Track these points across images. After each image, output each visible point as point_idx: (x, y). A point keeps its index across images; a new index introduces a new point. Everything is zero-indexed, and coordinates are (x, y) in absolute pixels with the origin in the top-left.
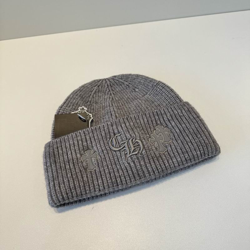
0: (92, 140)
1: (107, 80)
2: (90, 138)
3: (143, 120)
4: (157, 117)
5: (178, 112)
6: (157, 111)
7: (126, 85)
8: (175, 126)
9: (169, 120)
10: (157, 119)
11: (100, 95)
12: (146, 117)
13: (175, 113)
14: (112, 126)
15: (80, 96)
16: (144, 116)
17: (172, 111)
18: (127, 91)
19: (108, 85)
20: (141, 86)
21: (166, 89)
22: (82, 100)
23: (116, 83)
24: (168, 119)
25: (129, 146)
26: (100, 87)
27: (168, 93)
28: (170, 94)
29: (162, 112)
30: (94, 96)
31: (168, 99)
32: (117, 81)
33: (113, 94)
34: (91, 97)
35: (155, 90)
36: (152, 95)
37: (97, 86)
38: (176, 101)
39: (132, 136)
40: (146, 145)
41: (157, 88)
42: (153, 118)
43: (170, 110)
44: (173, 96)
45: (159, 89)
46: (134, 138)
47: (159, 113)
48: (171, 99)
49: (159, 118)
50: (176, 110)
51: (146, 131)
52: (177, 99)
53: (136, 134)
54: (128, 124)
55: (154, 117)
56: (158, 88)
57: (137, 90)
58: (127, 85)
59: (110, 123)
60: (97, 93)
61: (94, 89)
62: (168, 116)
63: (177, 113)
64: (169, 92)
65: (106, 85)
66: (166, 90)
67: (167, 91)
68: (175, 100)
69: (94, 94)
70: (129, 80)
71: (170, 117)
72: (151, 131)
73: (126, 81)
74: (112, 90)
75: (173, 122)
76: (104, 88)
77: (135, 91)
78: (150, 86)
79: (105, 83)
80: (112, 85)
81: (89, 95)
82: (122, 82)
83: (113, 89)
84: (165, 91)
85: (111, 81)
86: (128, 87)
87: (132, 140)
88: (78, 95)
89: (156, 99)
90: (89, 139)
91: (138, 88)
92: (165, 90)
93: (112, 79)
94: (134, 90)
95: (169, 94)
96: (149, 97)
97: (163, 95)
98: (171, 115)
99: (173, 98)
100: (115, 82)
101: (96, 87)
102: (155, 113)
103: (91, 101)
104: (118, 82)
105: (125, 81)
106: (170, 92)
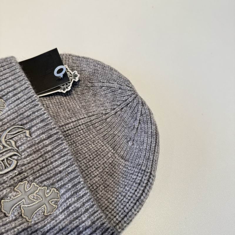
0: (16, 102)
1: (133, 96)
2: (19, 99)
3: (61, 164)
4: (70, 185)
5: (86, 220)
6: (82, 183)
7: (134, 124)
8: (56, 221)
9: (68, 207)
10: (67, 186)
11: (109, 95)
12: (67, 168)
13: (82, 216)
14: (42, 121)
15: (95, 69)
16: (68, 164)
17: (87, 210)
18: (126, 131)
19: (126, 100)
20: (137, 147)
21: (138, 190)
22: (90, 75)
23: (134, 110)
24: (70, 205)
25: (4, 153)
26: (120, 90)
27: (131, 195)
28: (130, 200)
29: (80, 193)
30: (103, 88)
31: (119, 198)
32: (138, 110)
33: (116, 113)
34: (100, 84)
35: (132, 172)
36: (125, 169)
37: (120, 86)
38: (118, 214)
39: (23, 154)
40: (8, 178)
41: (137, 174)
42: (66, 180)
43: (87, 205)
44: (125, 206)
45: (135, 177)
46: (19, 157)
47: (79, 187)
48: (120, 205)
49: (70, 189)
50: (89, 217)
51: (41, 174)
52: (122, 216)
53: (28, 159)
54: (47, 142)
55: (70, 181)
56: (137, 176)
57: (130, 144)
58: (134, 127)
59: (46, 117)
60: (110, 90)
61: (113, 83)
62: (76, 204)
63: (84, 219)
64: (132, 197)
65: (126, 98)
66: (136, 190)
67: (134, 194)
68: (117, 212)
69: (107, 86)
70: (143, 126)
71: (74, 208)
72: (41, 182)
73: (140, 123)
74: (122, 108)
75: (63, 217)
76: (121, 97)
77: (128, 142)
78: (139, 161)
79: (129, 95)
80: (128, 106)
81: (102, 81)
82: (137, 118)
83: (123, 110)
84: (133, 190)
85: (135, 101)
86: (132, 128)
87: (15, 155)
88: (95, 66)
89: (118, 178)
90: (17, 98)
91: (133, 144)
92: (135, 188)
93: (139, 102)
94: (129, 139)
95: (129, 198)
96: (121, 167)
97: (126, 187)
98: (78, 209)
99: (122, 207)
100: (135, 108)
101: (118, 85)
102: (76, 180)
103: (95, 86)
104: (136, 111)
105: (140, 120)
106: (132, 200)
